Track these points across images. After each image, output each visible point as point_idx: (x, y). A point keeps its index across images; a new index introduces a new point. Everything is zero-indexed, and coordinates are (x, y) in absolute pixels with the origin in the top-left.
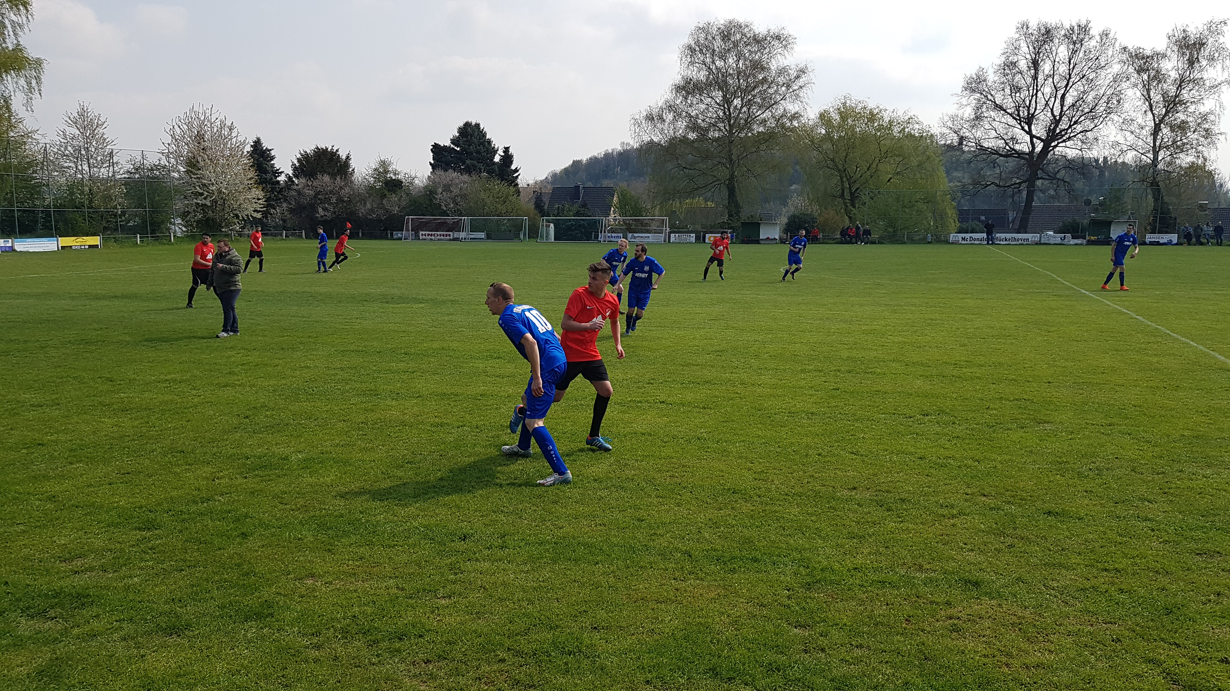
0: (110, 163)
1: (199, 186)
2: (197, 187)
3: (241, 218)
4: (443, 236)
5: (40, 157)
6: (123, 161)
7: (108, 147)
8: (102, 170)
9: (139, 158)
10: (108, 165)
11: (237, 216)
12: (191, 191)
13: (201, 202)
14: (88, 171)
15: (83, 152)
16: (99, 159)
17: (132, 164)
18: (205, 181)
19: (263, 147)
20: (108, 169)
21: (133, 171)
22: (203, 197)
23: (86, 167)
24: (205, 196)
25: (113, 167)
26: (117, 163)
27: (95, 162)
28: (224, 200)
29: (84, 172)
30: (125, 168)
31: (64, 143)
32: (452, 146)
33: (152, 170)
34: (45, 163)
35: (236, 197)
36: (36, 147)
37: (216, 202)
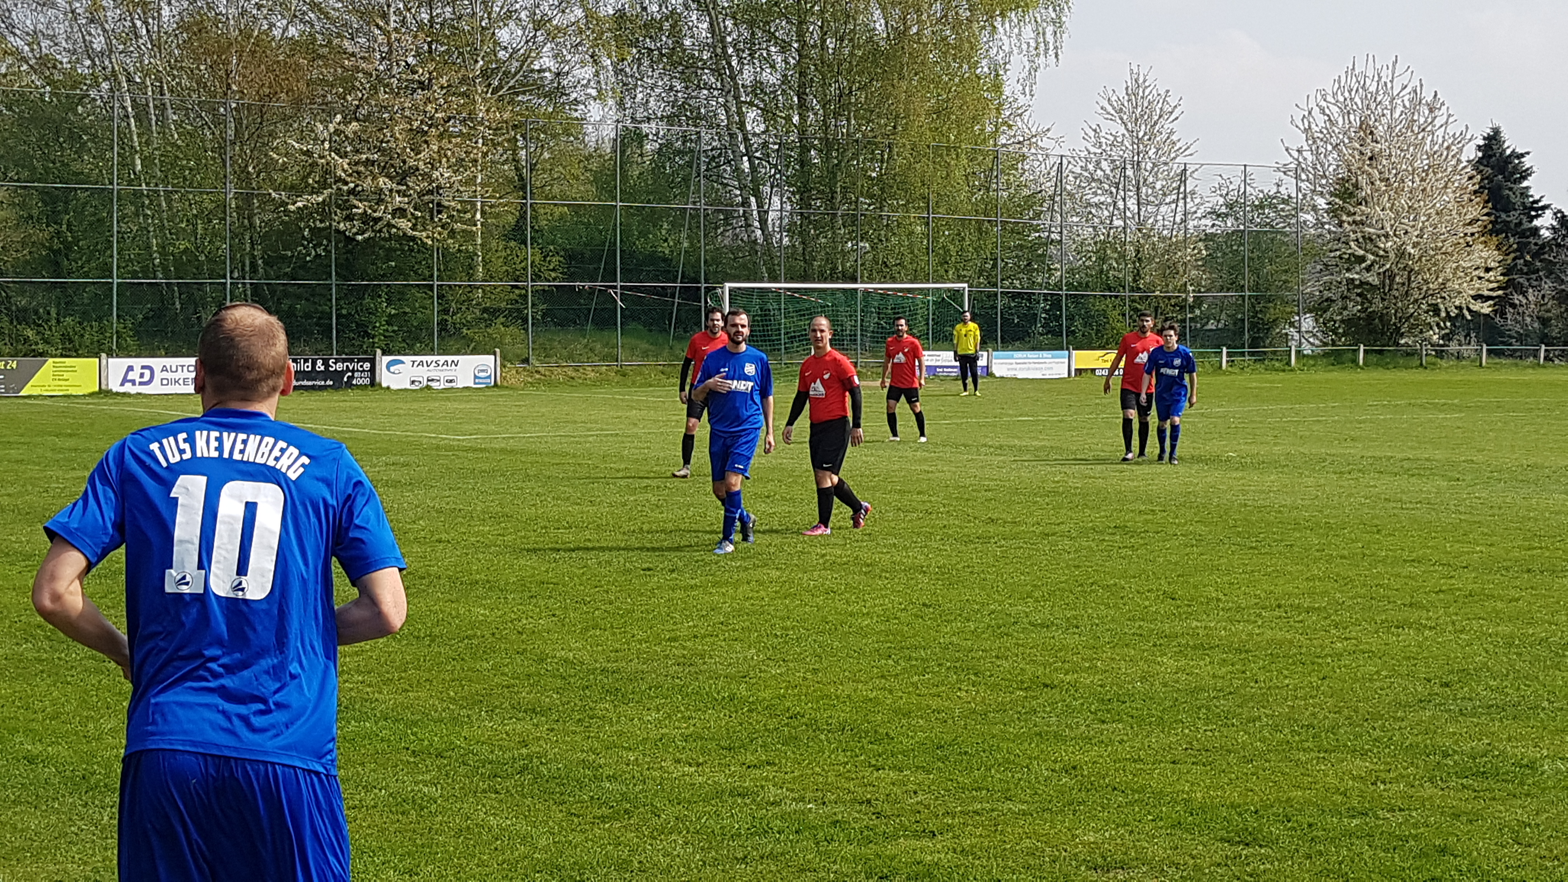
0: (1178, 193)
1: (1357, 240)
2: (1352, 244)
3: (1443, 314)
5: (1049, 184)
6: (1203, 190)
7: (1177, 161)
8: (1163, 209)
9: (1237, 182)
10: (1175, 197)
11: (1435, 310)
12: (1338, 253)
13: (1356, 276)
14: (1136, 211)
15: (1130, 173)
16: (1158, 185)
17: (1221, 195)
18: (1372, 230)
19: (1504, 150)
20: (1174, 206)
21: (1224, 210)
22: (1364, 265)
23: (1132, 203)
24: (1369, 262)
25: (1185, 203)
26: (1193, 193)
27: (1150, 191)
28: (1410, 272)
29: (1128, 214)
30: (1207, 205)
31: (1095, 154)
33: (1261, 206)
34: (1058, 199)
35: (1435, 264)
36: (1043, 166)
37: (1392, 278)
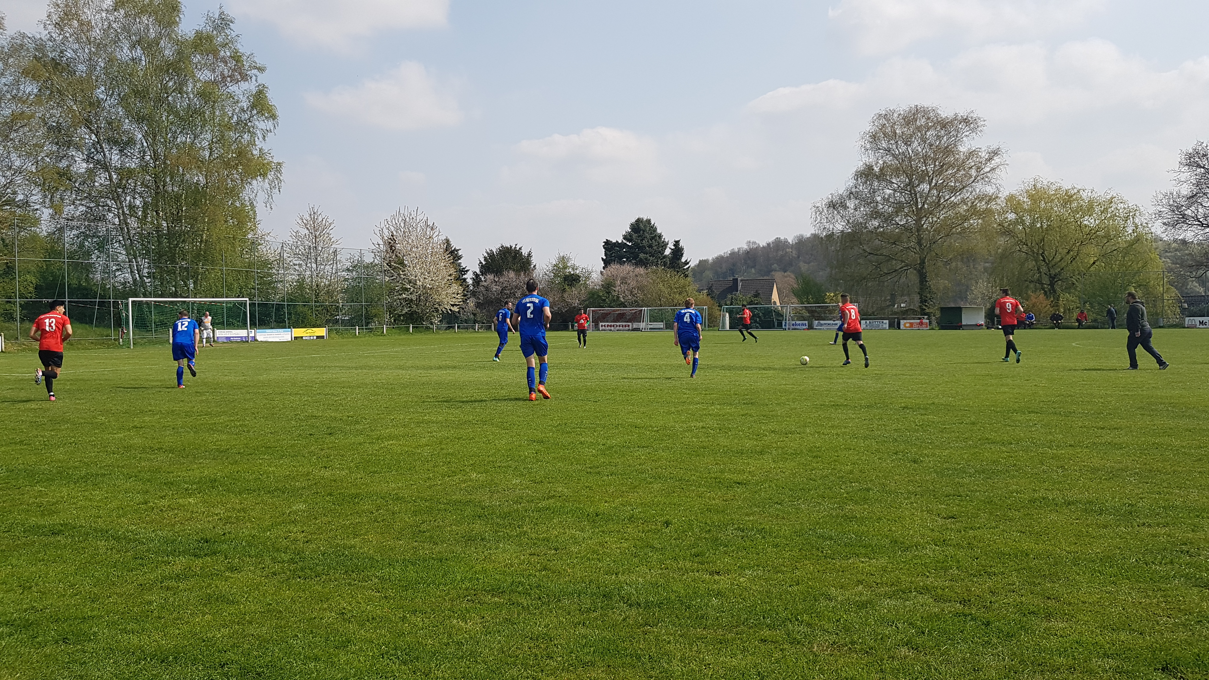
0: (333, 261)
3: (440, 312)
4: (623, 327)
6: (344, 260)
7: (333, 246)
8: (327, 267)
9: (357, 256)
11: (437, 310)
13: (407, 297)
14: (316, 268)
15: (312, 251)
16: (325, 257)
17: (351, 262)
19: (452, 247)
20: (332, 266)
21: (352, 268)
22: (409, 292)
23: (314, 265)
25: (337, 265)
26: (339, 261)
27: (321, 259)
28: (428, 295)
30: (346, 266)
31: (296, 243)
32: (624, 241)
33: (368, 267)
35: (438, 292)
37: (421, 297)
